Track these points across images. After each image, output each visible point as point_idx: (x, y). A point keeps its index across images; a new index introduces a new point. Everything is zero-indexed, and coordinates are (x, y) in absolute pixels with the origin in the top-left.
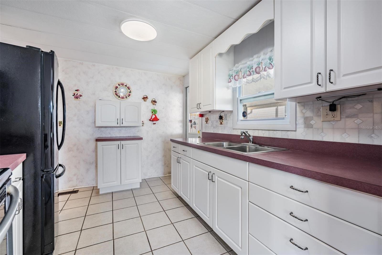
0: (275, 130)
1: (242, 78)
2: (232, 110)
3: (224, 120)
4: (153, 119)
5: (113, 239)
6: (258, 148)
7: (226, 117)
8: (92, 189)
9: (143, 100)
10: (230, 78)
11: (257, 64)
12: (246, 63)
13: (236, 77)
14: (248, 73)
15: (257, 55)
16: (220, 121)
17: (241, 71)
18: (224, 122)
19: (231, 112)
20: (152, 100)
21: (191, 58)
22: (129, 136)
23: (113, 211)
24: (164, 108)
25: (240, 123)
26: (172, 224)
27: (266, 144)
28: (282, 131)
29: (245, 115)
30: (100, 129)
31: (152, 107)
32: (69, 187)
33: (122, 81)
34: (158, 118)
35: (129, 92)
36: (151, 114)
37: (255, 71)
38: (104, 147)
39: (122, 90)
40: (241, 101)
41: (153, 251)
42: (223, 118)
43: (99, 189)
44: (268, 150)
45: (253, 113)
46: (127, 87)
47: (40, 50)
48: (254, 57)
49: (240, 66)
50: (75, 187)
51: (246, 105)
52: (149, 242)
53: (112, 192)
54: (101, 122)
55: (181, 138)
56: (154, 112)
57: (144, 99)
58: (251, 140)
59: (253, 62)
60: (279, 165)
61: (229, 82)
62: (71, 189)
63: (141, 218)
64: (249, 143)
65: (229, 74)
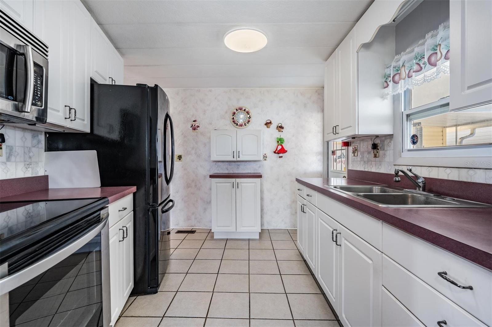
0: (472, 168)
1: (405, 77)
2: (392, 133)
3: (379, 150)
4: (278, 151)
5: (213, 291)
6: (430, 199)
7: (383, 145)
8: (209, 232)
9: (266, 126)
10: (387, 80)
11: (432, 48)
12: (413, 51)
13: (397, 78)
14: (416, 67)
15: (432, 32)
16: (374, 152)
17: (405, 66)
18: (381, 152)
19: (391, 136)
20: (277, 126)
21: (326, 60)
22: (248, 173)
23: (222, 260)
24: (293, 136)
25: (405, 155)
26: (285, 294)
27: (451, 193)
28: (486, 169)
29: (415, 141)
30: (217, 164)
31: (277, 134)
32: (188, 226)
33: (241, 105)
34: (286, 150)
35: (249, 118)
36: (276, 144)
37: (428, 61)
38: (218, 184)
39: (242, 116)
40: (409, 116)
41: (251, 320)
42: (378, 148)
43: (213, 233)
44: (448, 205)
45: (476, 135)
46: (246, 112)
47: (147, 86)
48: (427, 36)
49: (403, 57)
50: (193, 227)
51: (420, 123)
52: (250, 307)
53: (227, 239)
54: (217, 155)
55: (321, 177)
56: (280, 142)
57: (267, 124)
58: (421, 184)
59: (426, 47)
60: (422, 230)
61: (385, 88)
62: (189, 228)
63: (249, 276)
64: (416, 189)
65: (385, 74)
